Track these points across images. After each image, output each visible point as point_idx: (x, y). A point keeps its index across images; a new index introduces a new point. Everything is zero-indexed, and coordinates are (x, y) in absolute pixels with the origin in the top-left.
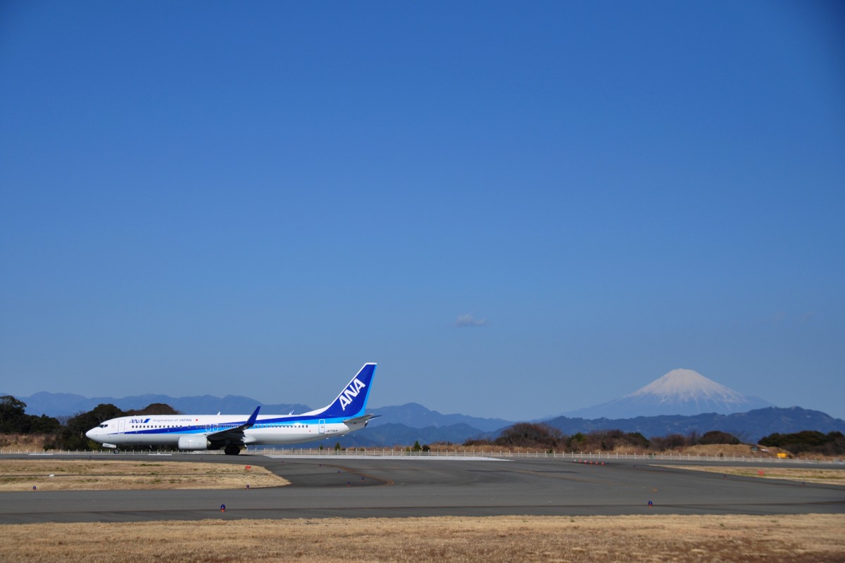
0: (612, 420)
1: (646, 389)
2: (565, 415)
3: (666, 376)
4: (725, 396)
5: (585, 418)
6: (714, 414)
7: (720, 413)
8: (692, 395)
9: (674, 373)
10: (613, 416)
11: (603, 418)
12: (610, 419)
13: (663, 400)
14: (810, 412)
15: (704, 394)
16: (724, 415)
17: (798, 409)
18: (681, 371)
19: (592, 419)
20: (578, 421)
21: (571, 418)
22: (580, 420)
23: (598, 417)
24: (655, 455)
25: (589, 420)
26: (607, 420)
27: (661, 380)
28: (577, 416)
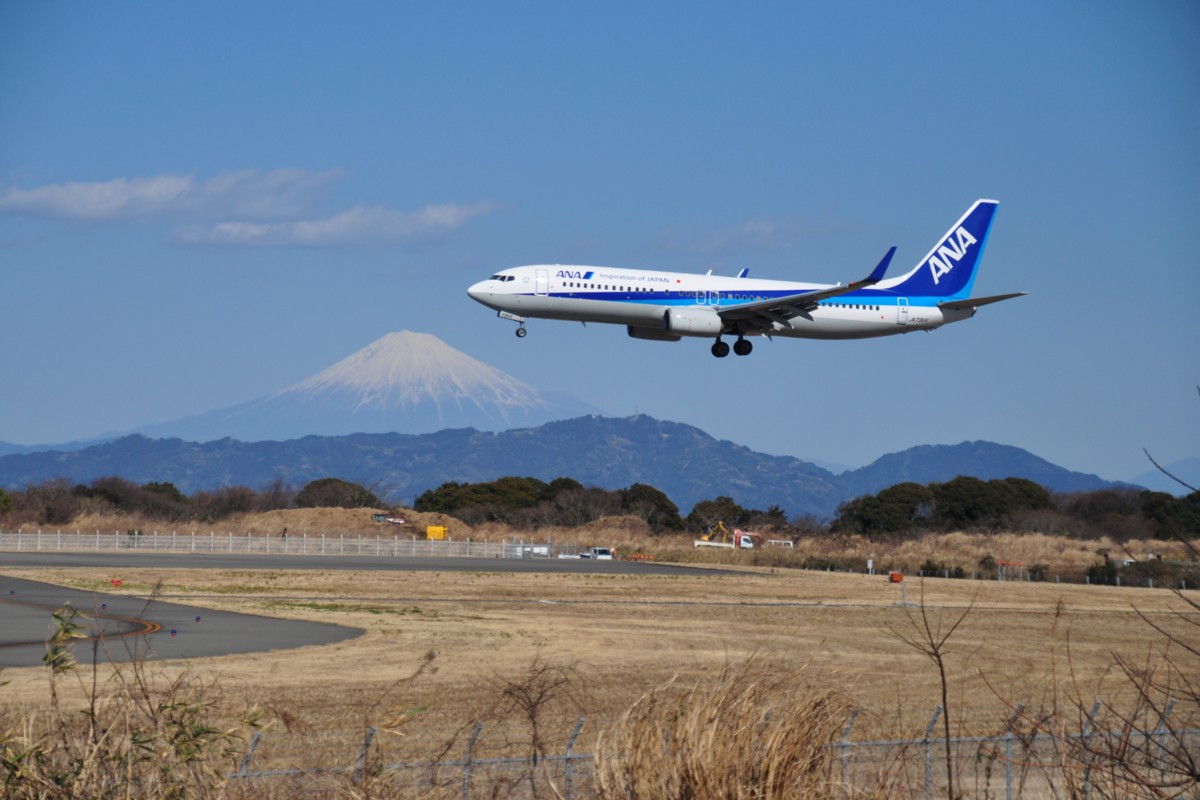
0: (247, 443)
1: (330, 376)
2: (143, 433)
3: (373, 346)
4: (498, 391)
5: (187, 438)
6: (470, 431)
7: (481, 427)
8: (429, 388)
9: (389, 339)
10: (250, 434)
11: (228, 438)
12: (243, 441)
13: (366, 400)
14: (669, 426)
15: (455, 388)
16: (491, 433)
17: (644, 419)
18: (408, 335)
19: (202, 440)
20: (172, 445)
21: (156, 437)
22: (174, 443)
23: (218, 436)
24: (140, 533)
25: (195, 444)
26: (236, 443)
27: (361, 354)
28: (166, 436)
